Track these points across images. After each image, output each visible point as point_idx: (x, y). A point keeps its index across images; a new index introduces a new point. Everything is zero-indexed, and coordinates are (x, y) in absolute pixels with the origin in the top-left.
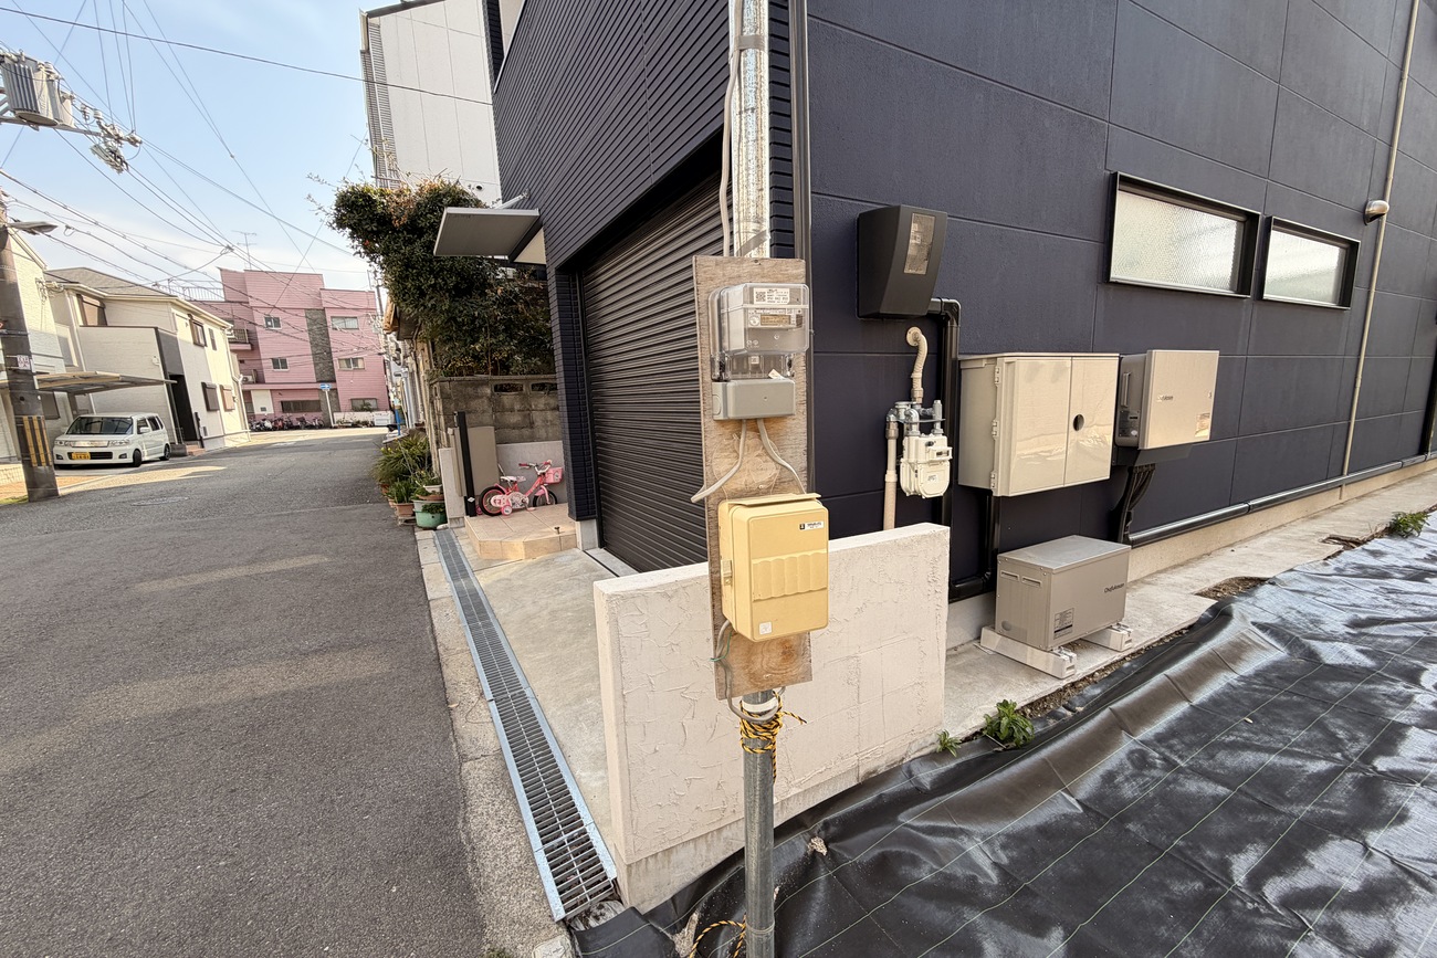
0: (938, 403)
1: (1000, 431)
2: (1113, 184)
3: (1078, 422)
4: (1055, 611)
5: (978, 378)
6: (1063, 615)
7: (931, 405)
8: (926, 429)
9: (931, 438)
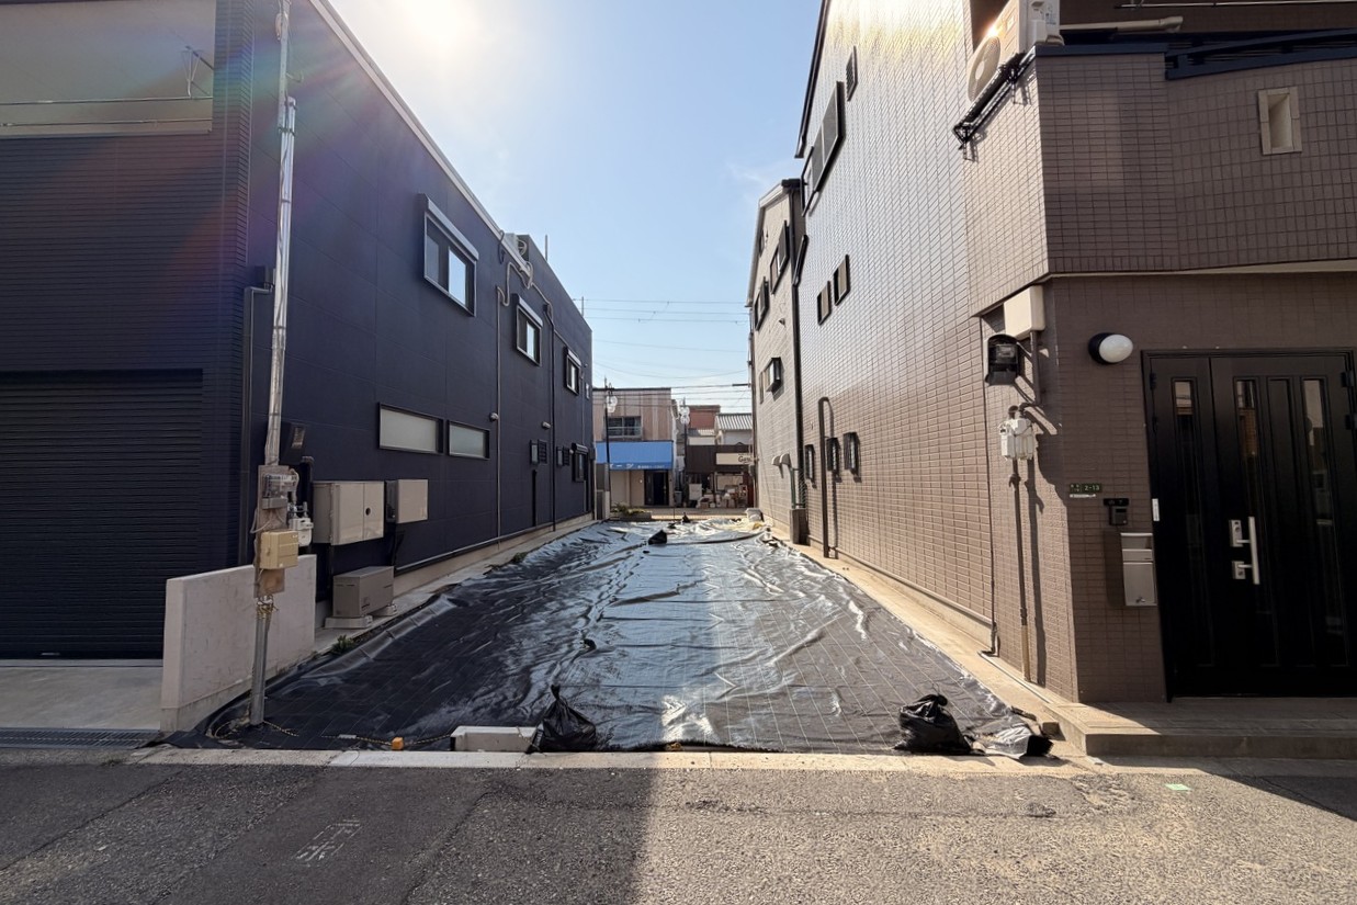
0: (305, 504)
1: (334, 515)
2: (378, 408)
3: (368, 511)
4: (362, 596)
5: (322, 490)
6: (365, 599)
7: (302, 504)
8: (300, 515)
9: (303, 519)
